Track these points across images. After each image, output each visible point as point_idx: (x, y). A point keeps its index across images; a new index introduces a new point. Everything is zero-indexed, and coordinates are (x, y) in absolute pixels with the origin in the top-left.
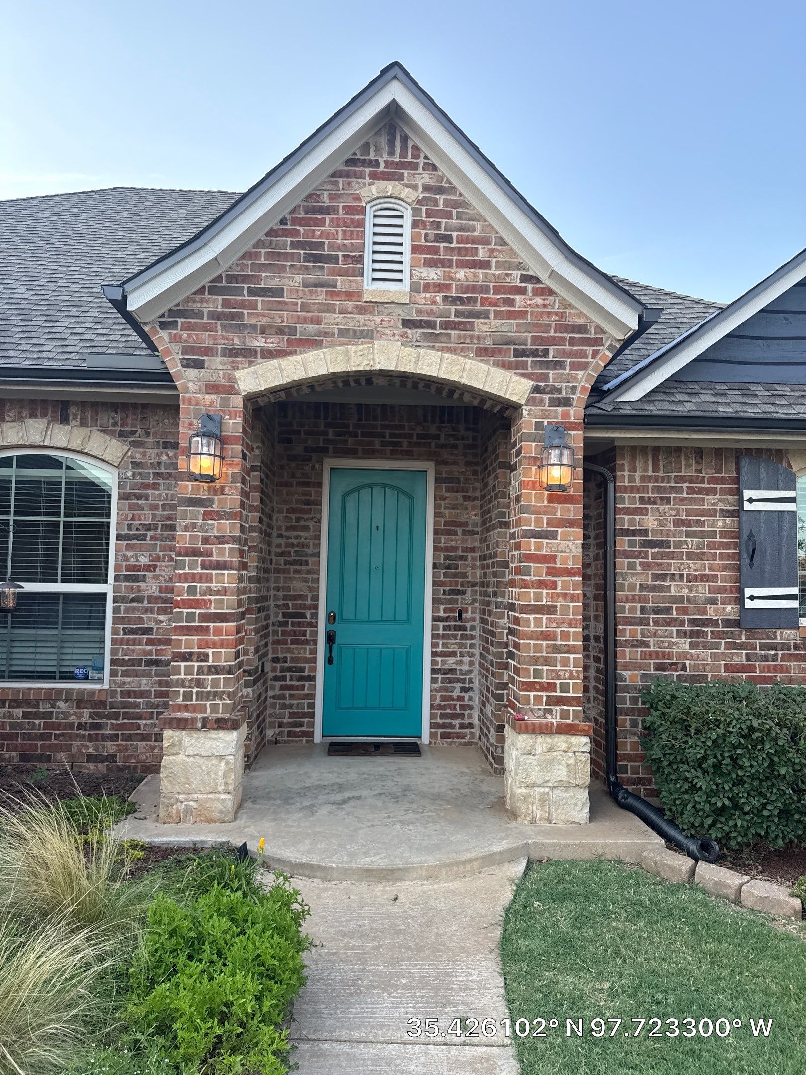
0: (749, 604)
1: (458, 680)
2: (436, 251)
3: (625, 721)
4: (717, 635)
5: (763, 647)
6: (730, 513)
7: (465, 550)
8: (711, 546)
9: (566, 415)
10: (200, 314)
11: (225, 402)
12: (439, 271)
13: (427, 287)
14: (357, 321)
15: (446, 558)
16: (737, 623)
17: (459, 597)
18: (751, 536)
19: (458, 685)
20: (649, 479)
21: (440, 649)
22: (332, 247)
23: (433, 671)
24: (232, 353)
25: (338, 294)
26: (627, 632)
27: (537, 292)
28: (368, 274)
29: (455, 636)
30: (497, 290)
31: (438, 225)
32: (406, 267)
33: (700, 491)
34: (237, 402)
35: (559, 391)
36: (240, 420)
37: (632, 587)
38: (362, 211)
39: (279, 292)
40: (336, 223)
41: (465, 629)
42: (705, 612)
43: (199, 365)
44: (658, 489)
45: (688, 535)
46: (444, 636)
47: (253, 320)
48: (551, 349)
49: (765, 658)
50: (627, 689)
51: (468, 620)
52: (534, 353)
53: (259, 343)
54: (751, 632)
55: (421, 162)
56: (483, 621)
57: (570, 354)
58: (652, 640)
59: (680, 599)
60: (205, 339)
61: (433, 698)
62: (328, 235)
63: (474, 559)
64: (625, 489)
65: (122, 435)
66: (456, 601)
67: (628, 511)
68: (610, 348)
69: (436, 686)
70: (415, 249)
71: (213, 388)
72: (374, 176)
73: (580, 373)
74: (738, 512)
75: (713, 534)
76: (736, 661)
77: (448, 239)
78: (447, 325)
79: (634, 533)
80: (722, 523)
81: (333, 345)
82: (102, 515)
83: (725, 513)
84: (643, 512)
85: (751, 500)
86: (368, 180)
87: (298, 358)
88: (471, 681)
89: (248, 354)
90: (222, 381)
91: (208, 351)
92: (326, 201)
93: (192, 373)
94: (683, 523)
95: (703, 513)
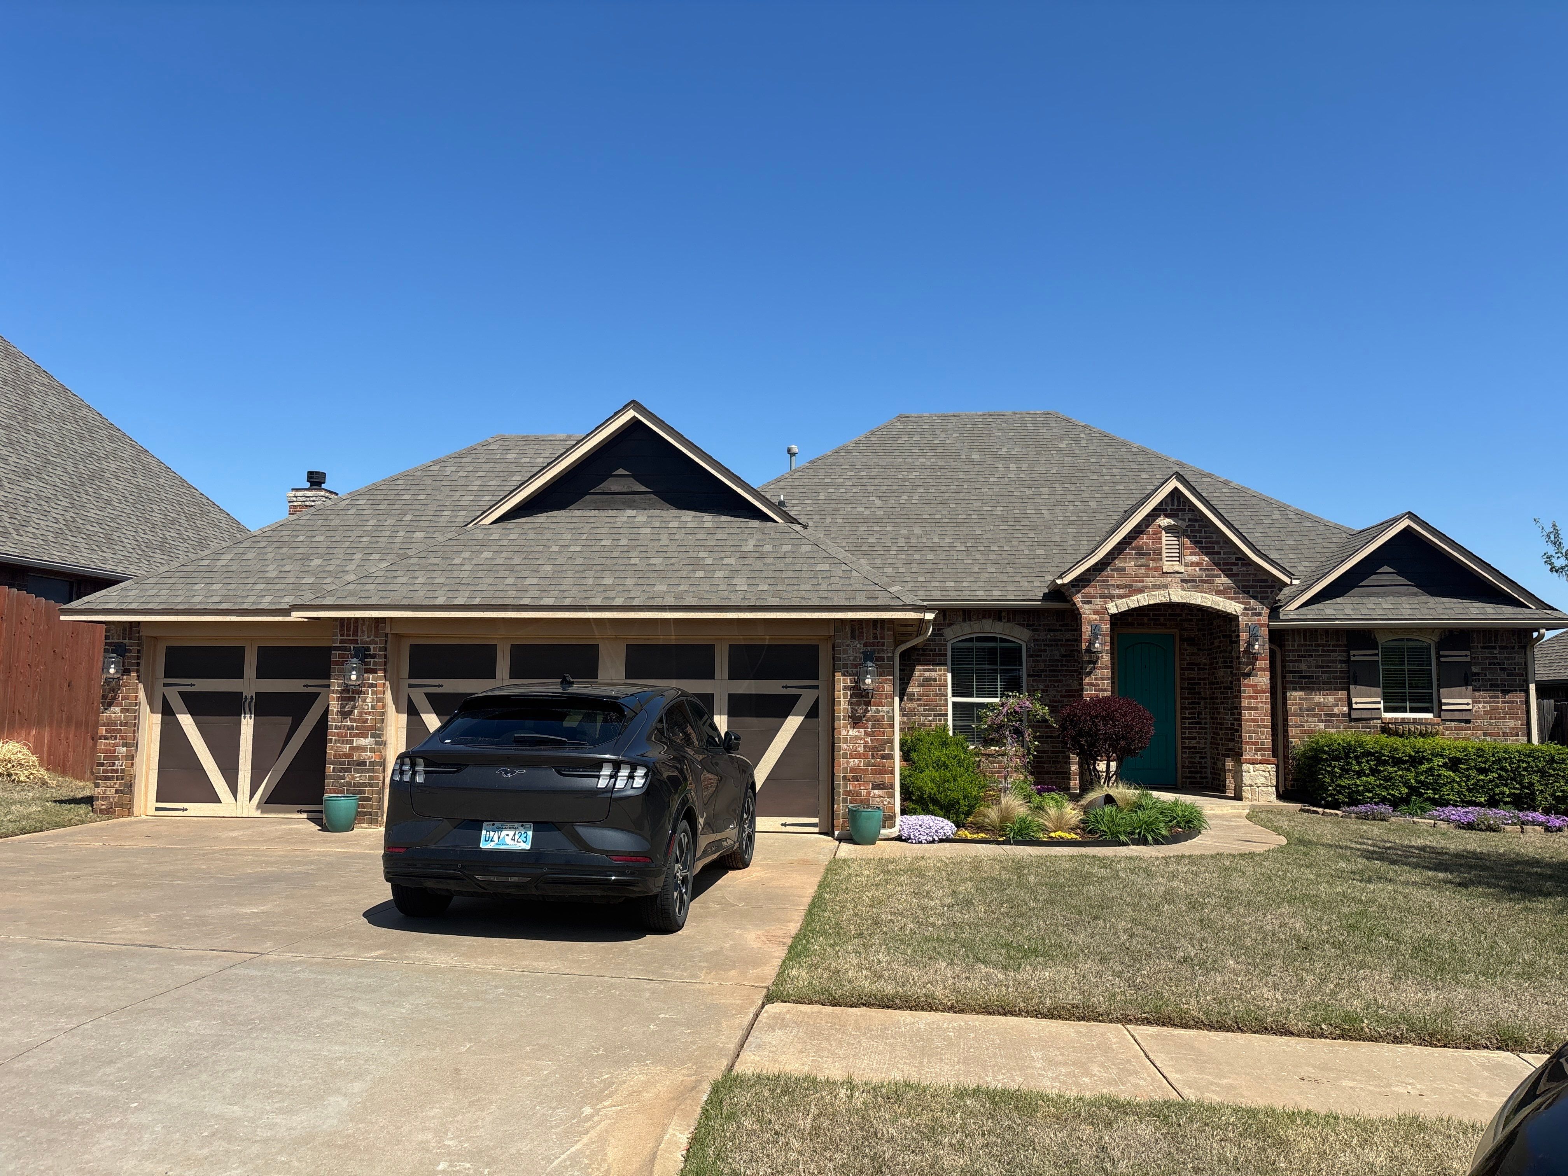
0: (1355, 706)
4: (1339, 721)
5: (1364, 727)
6: (1344, 662)
7: (1200, 679)
8: (1336, 678)
9: (1259, 620)
10: (1089, 580)
11: (1101, 619)
12: (1197, 557)
13: (1192, 564)
14: (1160, 581)
15: (1189, 684)
16: (1348, 716)
17: (1197, 706)
18: (1356, 673)
20: (1303, 646)
21: (1187, 735)
22: (1147, 548)
23: (1183, 747)
25: (1151, 569)
26: (1293, 720)
27: (1243, 565)
28: (1165, 559)
29: (1196, 728)
31: (1196, 537)
33: (1328, 651)
34: (1107, 618)
35: (1256, 609)
38: (1160, 532)
39: (1124, 569)
40: (1149, 539)
41: (1201, 723)
42: (1333, 710)
44: (1307, 651)
45: (1323, 672)
46: (1189, 728)
47: (1113, 582)
48: (1251, 591)
50: (1293, 747)
51: (1202, 719)
52: (1243, 592)
53: (1116, 592)
54: (1357, 720)
56: (1212, 718)
57: (1260, 593)
58: (1305, 724)
59: (1320, 704)
60: (1092, 591)
61: (1183, 763)
62: (1146, 544)
63: (1205, 684)
64: (1290, 651)
65: (1028, 625)
66: (1195, 708)
67: (1292, 661)
68: (1279, 589)
69: (1185, 756)
70: (1185, 548)
71: (1096, 612)
72: (1165, 516)
73: (1266, 601)
74: (1348, 661)
75: (1337, 672)
77: (1200, 542)
78: (1202, 581)
79: (1295, 672)
80: (1341, 667)
81: (1149, 592)
82: (1017, 665)
84: (1300, 662)
85: (1354, 656)
86: (1162, 518)
88: (1205, 753)
89: (1112, 597)
91: (1094, 597)
92: (1144, 528)
93: (1087, 606)
94: (1320, 667)
95: (1330, 662)
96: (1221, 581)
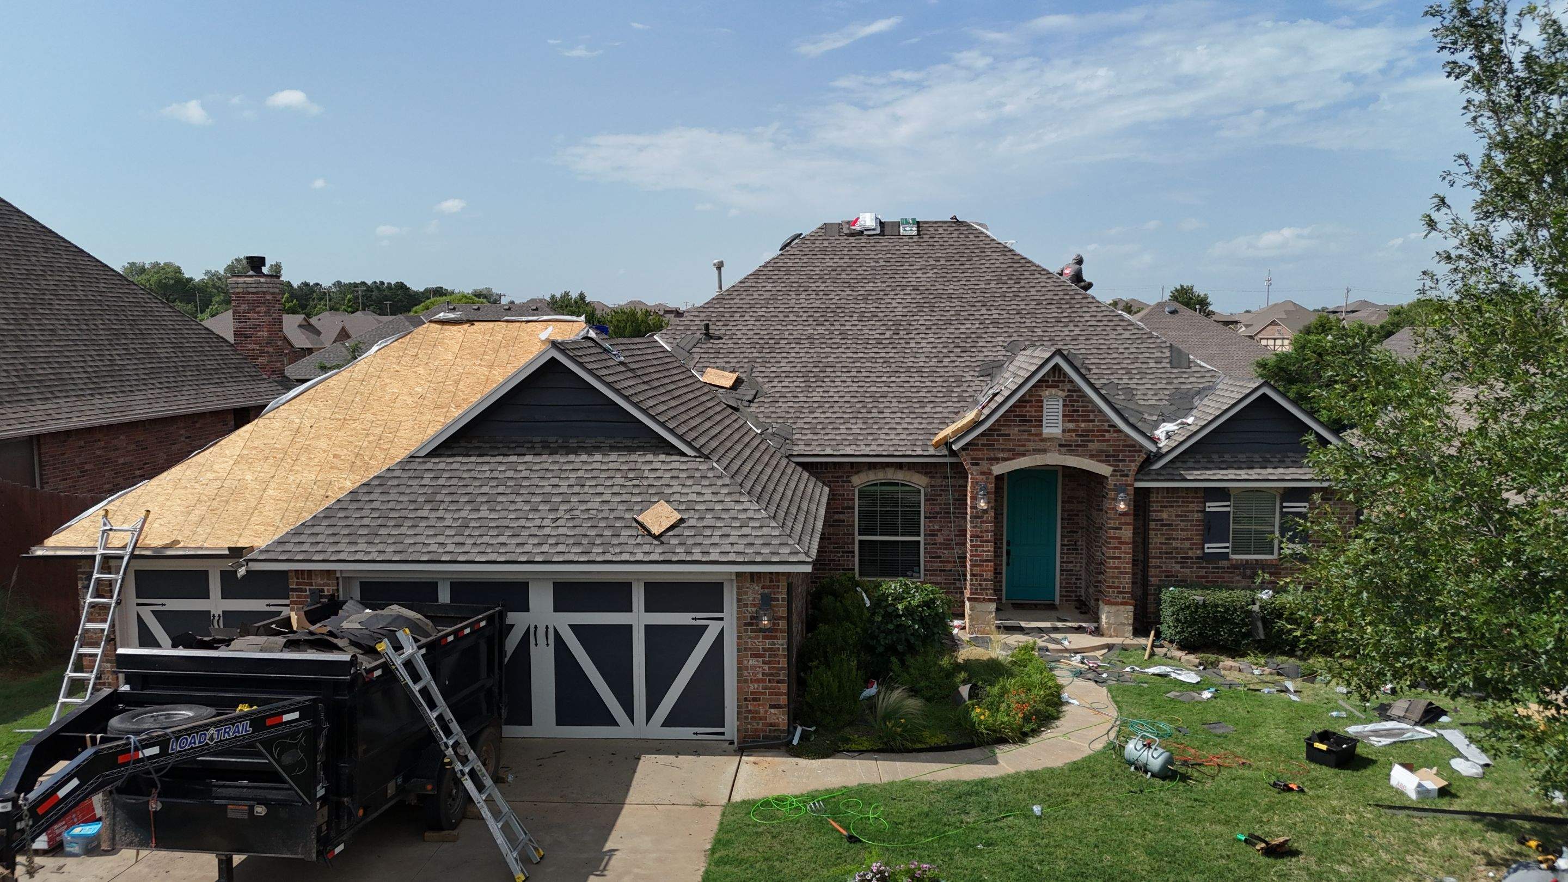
1: (1074, 575)
2: (1073, 416)
4: (1192, 563)
5: (1213, 568)
6: (1201, 512)
7: (1079, 511)
9: (1126, 480)
12: (1074, 424)
13: (1069, 431)
14: (1040, 445)
15: (1068, 515)
16: (1201, 557)
19: (1074, 577)
21: (1065, 559)
22: (1030, 416)
24: (990, 459)
25: (1032, 434)
27: (1115, 432)
29: (1072, 553)
30: (1098, 431)
31: (1073, 406)
32: (1061, 422)
33: (1187, 502)
34: (992, 478)
35: (1124, 471)
36: (993, 485)
37: (1156, 543)
38: (1042, 401)
39: (1009, 435)
40: (1031, 407)
41: (1078, 550)
42: (1187, 553)
43: (978, 464)
45: (1182, 521)
46: (1067, 553)
47: (1000, 446)
48: (1120, 455)
49: (1214, 573)
51: (1079, 547)
53: (1001, 455)
54: (1208, 562)
55: (1066, 383)
56: (1087, 548)
57: (1128, 456)
58: (1164, 566)
62: (1028, 411)
63: (1083, 516)
64: (1154, 502)
66: (1074, 537)
67: (1155, 511)
68: (1145, 453)
69: (1062, 577)
71: (982, 473)
74: (1204, 511)
76: (1200, 574)
78: (1077, 446)
79: (1157, 520)
80: (1196, 516)
81: (1031, 455)
82: (916, 507)
83: (1198, 511)
85: (1209, 507)
86: (1046, 390)
87: (1017, 461)
88: (1080, 575)
89: (997, 460)
90: (987, 471)
91: (982, 459)
93: (975, 467)
94: (1179, 516)
95: (1188, 511)
96: (1093, 446)
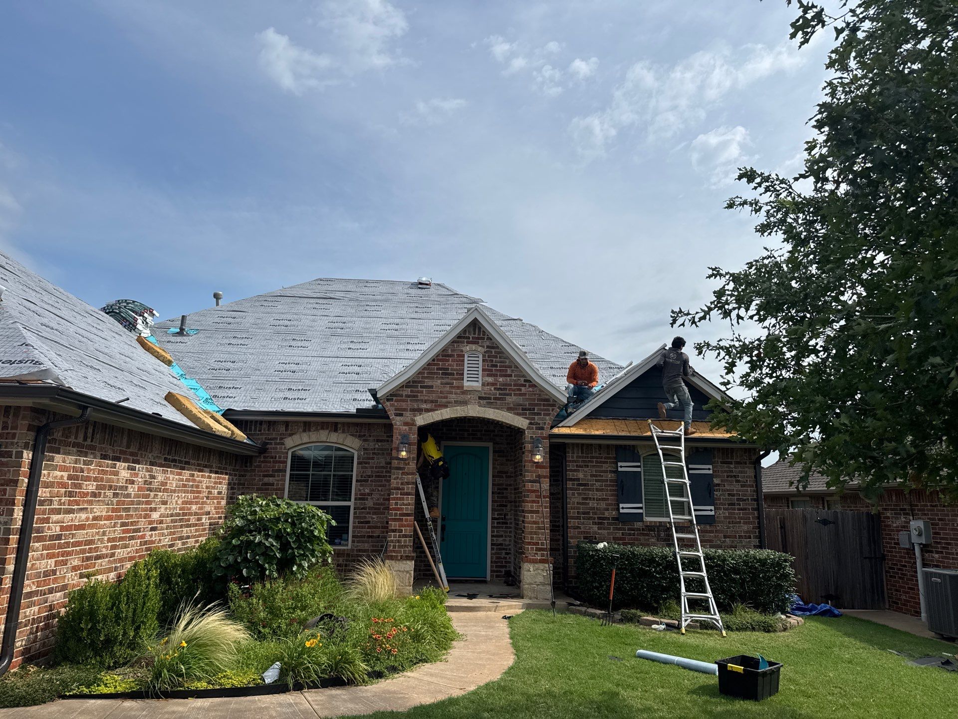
0: (622, 511)
1: (504, 549)
2: (491, 370)
3: (571, 561)
4: (609, 524)
5: (629, 529)
6: (613, 472)
7: (507, 485)
8: (606, 486)
9: (542, 433)
10: (402, 396)
11: (410, 429)
12: (493, 378)
13: (488, 384)
14: (461, 398)
15: (498, 489)
16: (617, 519)
17: (504, 508)
18: (622, 481)
19: (504, 552)
20: (580, 457)
21: (495, 533)
22: (452, 369)
23: (492, 544)
24: (413, 410)
25: (454, 387)
26: (572, 522)
27: (530, 386)
28: (465, 379)
29: (502, 527)
30: (515, 385)
31: (492, 361)
32: (480, 376)
33: (601, 462)
34: (415, 429)
35: (539, 424)
36: (416, 436)
37: (574, 503)
38: (463, 356)
39: (432, 387)
40: (453, 361)
41: (507, 523)
42: (604, 514)
43: (401, 415)
45: (596, 481)
46: (497, 527)
47: (422, 398)
48: (536, 408)
49: (630, 534)
50: (572, 547)
51: (508, 519)
52: (530, 409)
53: (424, 406)
54: (624, 523)
55: (486, 337)
56: (515, 519)
57: (543, 410)
59: (593, 508)
60: (404, 405)
61: (492, 558)
62: (451, 365)
63: (511, 490)
64: (570, 461)
65: (360, 436)
66: (503, 510)
67: (572, 471)
68: (559, 408)
69: (493, 552)
70: (483, 370)
71: (406, 424)
72: (468, 343)
73: (547, 418)
74: (616, 472)
75: (607, 481)
76: (617, 535)
77: (496, 366)
78: (495, 399)
79: (574, 480)
80: (610, 476)
81: (452, 406)
82: (349, 471)
83: (611, 472)
84: (578, 471)
85: (621, 467)
86: (465, 344)
87: (439, 412)
88: (510, 550)
89: (420, 411)
90: (410, 421)
91: (405, 410)
92: (450, 352)
93: (398, 418)
94: (594, 476)
95: (602, 472)
96: (511, 399)
